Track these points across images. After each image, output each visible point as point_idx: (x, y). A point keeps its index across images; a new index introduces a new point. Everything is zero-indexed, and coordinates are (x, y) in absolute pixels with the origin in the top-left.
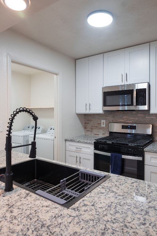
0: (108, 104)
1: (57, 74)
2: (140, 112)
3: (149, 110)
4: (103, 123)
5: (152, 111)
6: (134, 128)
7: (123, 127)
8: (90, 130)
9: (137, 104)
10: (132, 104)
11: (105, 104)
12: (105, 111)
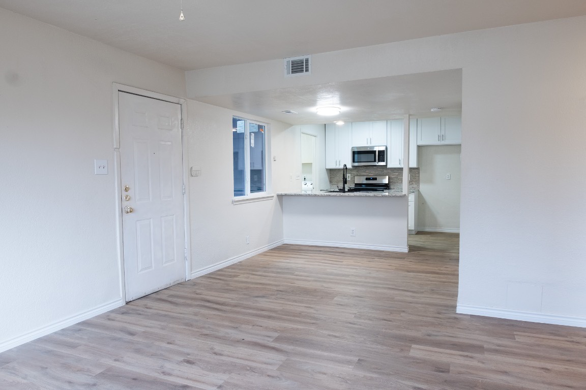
0: (356, 160)
1: (315, 136)
2: (379, 167)
3: (386, 165)
4: (349, 176)
5: (389, 166)
6: (375, 179)
7: (367, 179)
8: (336, 183)
9: (379, 161)
10: (375, 161)
11: (354, 161)
12: (353, 166)
